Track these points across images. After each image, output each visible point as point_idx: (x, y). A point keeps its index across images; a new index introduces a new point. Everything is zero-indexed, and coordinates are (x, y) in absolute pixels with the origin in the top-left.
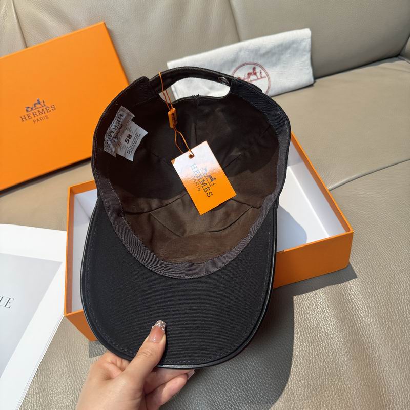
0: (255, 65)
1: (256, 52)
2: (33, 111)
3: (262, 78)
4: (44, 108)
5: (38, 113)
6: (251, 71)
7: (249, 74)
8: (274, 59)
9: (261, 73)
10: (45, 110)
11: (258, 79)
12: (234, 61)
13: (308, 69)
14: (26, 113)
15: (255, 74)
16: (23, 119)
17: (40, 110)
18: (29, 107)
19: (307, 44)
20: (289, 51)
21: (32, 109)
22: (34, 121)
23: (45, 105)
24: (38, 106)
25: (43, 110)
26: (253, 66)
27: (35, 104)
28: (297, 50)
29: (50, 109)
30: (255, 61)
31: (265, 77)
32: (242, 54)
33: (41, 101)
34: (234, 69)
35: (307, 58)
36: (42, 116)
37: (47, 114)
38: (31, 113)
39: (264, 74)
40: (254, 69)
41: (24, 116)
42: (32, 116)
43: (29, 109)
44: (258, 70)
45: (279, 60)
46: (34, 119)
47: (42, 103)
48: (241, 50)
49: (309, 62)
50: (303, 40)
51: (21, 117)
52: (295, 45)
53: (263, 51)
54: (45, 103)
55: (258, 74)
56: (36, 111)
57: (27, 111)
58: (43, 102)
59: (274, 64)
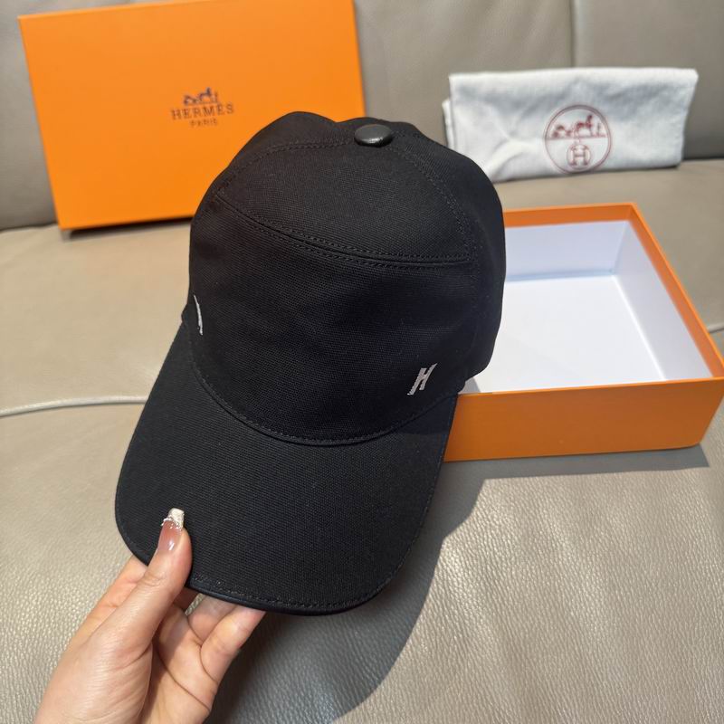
0: (592, 111)
1: (600, 89)
2: (195, 106)
3: (598, 135)
4: (215, 105)
5: (202, 111)
6: (584, 120)
7: (580, 125)
8: (626, 109)
9: (599, 127)
10: (215, 109)
11: (592, 136)
12: (562, 96)
13: (677, 138)
14: (182, 106)
15: (589, 126)
16: (175, 114)
17: (208, 106)
18: (188, 97)
19: (687, 94)
20: (653, 101)
21: (194, 101)
22: (193, 123)
23: (217, 101)
24: (206, 98)
25: (212, 108)
26: (589, 112)
27: (202, 95)
28: (667, 102)
29: (225, 109)
30: (595, 106)
31: (603, 136)
32: (578, 88)
33: (213, 92)
34: (557, 110)
35: (679, 119)
36: (210, 117)
37: (217, 117)
38: (191, 107)
39: (603, 131)
40: (590, 117)
41: (179, 111)
42: (191, 112)
43: (190, 101)
44: (596, 121)
45: (633, 112)
46: (193, 118)
47: (213, 97)
48: (576, 81)
49: (681, 126)
50: (682, 87)
51: (173, 112)
52: (665, 93)
53: (611, 92)
54: (220, 97)
55: (594, 130)
56: (201, 107)
57: (186, 102)
58: (216, 95)
59: (624, 118)
